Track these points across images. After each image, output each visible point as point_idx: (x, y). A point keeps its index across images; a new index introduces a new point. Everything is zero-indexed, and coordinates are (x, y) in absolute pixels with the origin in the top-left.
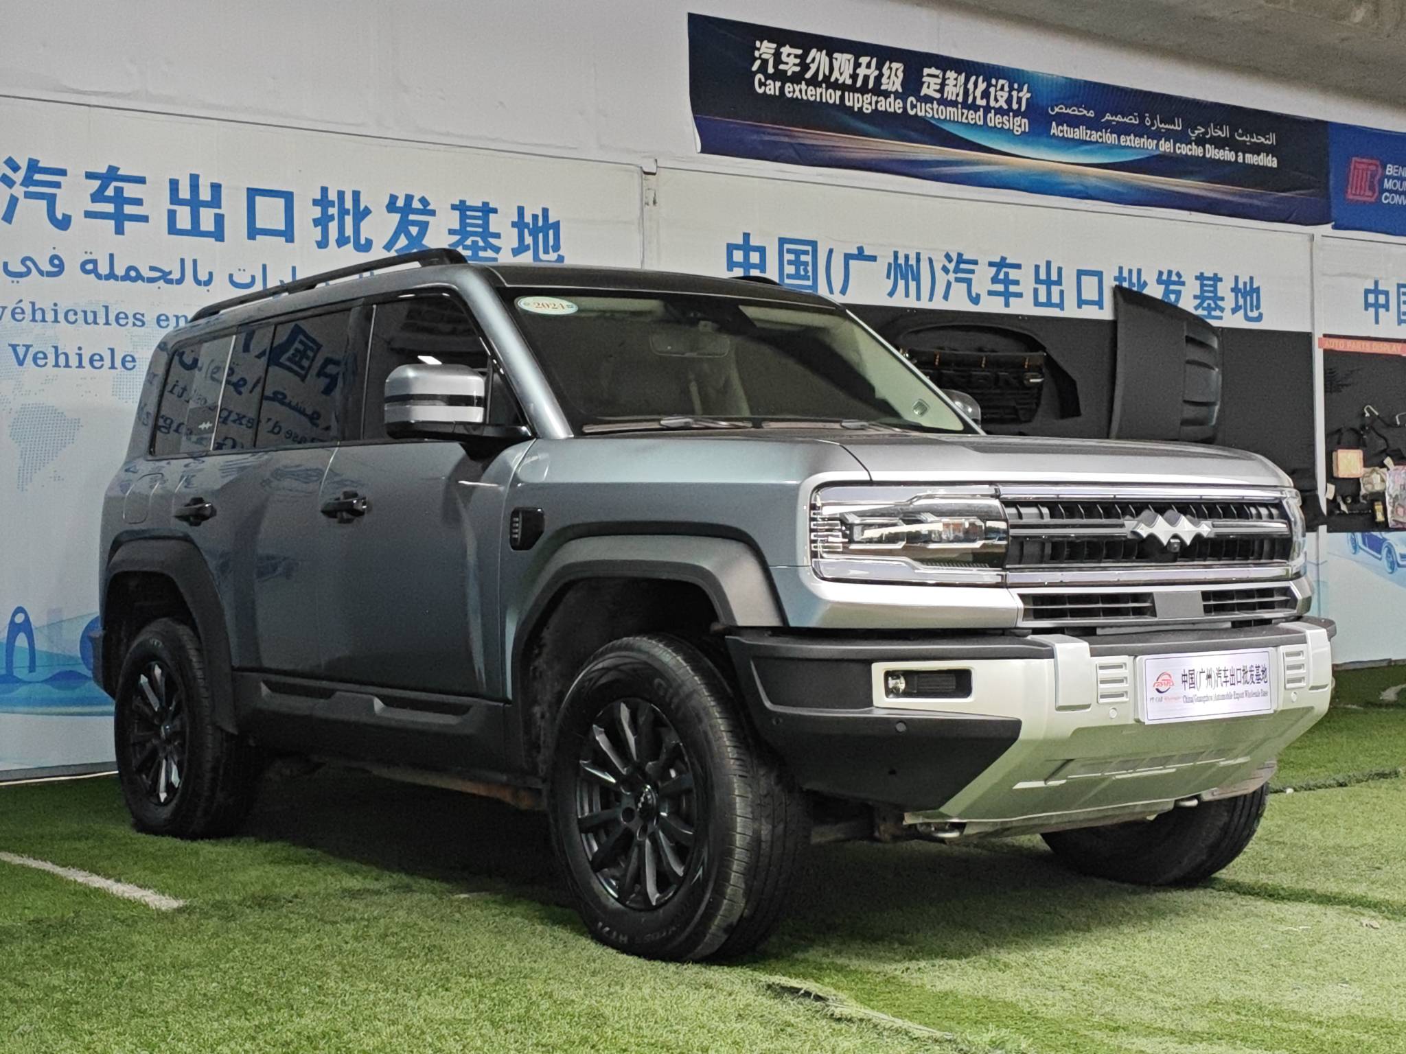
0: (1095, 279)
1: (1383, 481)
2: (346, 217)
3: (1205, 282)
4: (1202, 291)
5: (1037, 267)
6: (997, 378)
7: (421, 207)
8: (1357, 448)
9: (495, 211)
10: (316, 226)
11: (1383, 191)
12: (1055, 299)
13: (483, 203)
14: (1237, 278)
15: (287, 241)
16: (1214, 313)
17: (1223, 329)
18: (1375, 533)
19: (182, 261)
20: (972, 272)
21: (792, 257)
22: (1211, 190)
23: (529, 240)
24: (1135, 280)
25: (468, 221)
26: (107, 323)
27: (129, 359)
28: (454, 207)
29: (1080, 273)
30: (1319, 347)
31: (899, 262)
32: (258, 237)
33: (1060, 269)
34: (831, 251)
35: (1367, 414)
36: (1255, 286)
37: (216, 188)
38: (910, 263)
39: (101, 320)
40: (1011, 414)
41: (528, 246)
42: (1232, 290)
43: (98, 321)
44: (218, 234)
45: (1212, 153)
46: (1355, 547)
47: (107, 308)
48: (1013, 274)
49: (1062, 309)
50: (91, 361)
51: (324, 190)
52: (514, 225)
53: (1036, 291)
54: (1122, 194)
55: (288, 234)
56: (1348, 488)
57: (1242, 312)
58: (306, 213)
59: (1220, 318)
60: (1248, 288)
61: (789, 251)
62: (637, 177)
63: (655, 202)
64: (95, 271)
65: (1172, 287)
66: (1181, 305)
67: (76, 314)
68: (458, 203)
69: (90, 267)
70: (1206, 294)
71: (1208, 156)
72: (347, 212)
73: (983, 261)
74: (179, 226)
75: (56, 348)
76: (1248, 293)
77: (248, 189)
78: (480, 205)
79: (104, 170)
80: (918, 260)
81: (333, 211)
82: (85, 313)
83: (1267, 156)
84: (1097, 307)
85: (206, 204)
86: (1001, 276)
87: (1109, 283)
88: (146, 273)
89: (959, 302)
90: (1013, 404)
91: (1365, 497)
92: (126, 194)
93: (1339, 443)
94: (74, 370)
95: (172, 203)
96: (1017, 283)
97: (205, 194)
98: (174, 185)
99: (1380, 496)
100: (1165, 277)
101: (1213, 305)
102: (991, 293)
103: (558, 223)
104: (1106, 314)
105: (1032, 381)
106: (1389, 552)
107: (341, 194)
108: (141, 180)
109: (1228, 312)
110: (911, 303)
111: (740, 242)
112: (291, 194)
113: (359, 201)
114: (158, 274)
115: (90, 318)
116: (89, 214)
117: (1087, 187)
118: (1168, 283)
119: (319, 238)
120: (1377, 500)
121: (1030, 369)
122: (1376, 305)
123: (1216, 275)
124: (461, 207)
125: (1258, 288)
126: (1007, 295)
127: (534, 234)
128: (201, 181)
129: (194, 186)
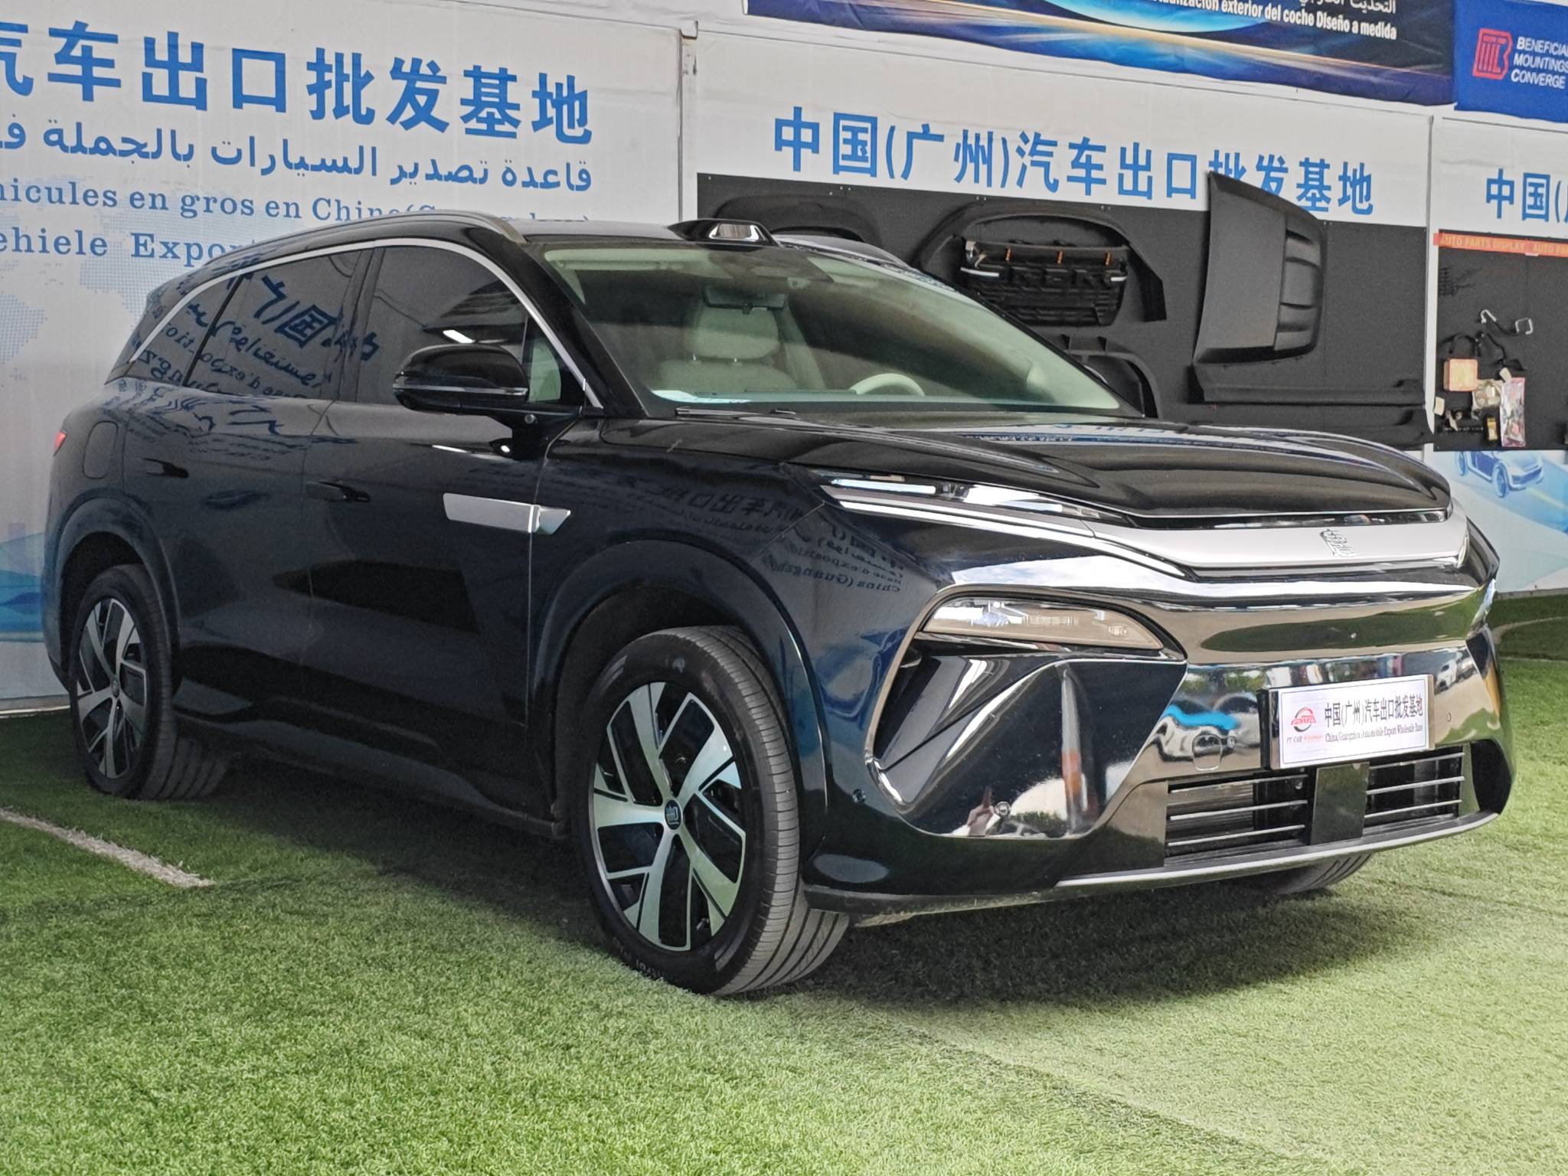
0: (1188, 164)
1: (1498, 394)
2: (345, 84)
3: (1311, 169)
4: (1307, 179)
5: (1123, 150)
6: (1074, 275)
7: (429, 72)
8: (1470, 356)
9: (513, 78)
10: (310, 93)
11: (1512, 67)
12: (1143, 186)
13: (500, 69)
14: (1346, 165)
15: (277, 110)
16: (1318, 204)
17: (1328, 222)
18: (1486, 453)
19: (159, 131)
20: (1050, 154)
21: (848, 135)
22: (1319, 64)
23: (551, 112)
24: (1232, 165)
25: (484, 90)
26: (74, 202)
27: (99, 243)
28: (467, 74)
29: (1172, 157)
30: (1435, 243)
31: (969, 142)
32: (245, 105)
33: (1149, 152)
34: (892, 129)
35: (1484, 320)
36: (1365, 174)
37: (197, 48)
38: (981, 144)
39: (67, 198)
40: (1087, 316)
41: (552, 118)
42: (1340, 178)
43: (64, 199)
44: (200, 102)
45: (1324, 21)
46: (1464, 467)
47: (73, 184)
48: (1097, 158)
49: (1150, 198)
50: (57, 244)
51: (320, 52)
52: (535, 94)
53: (1121, 177)
54: (1222, 67)
55: (279, 102)
56: (1459, 403)
57: (1350, 203)
58: (299, 78)
59: (1325, 210)
60: (1358, 177)
61: (845, 128)
62: (674, 40)
63: (695, 71)
64: (60, 143)
65: (1273, 174)
66: (1283, 195)
67: (38, 191)
68: (472, 69)
69: (54, 137)
70: (1311, 183)
71: (1319, 25)
72: (346, 78)
73: (1063, 142)
74: (155, 92)
75: (17, 229)
76: (1358, 182)
77: (234, 50)
78: (497, 71)
79: (69, 26)
80: (990, 140)
81: (330, 76)
82: (49, 189)
83: (1386, 25)
84: (1189, 196)
85: (186, 67)
86: (1083, 160)
87: (1203, 168)
88: (119, 146)
89: (1034, 189)
90: (1092, 305)
91: (1476, 413)
92: (96, 55)
93: (1451, 352)
94: (37, 255)
95: (148, 64)
96: (1100, 167)
97: (185, 56)
98: (150, 44)
99: (1493, 412)
100: (1265, 163)
101: (1318, 196)
102: (1070, 179)
103: (585, 92)
104: (1199, 204)
105: (1114, 279)
106: (1501, 473)
107: (339, 57)
108: (112, 39)
109: (1334, 202)
110: (981, 189)
111: (791, 117)
112: (283, 56)
113: (359, 64)
114: (131, 147)
115: (54, 196)
116: (53, 77)
117: (1181, 59)
118: (1269, 169)
119: (314, 108)
120: (1491, 416)
121: (1112, 266)
122: (1500, 198)
123: (1322, 161)
124: (476, 74)
125: (1369, 177)
126: (1088, 181)
127: (557, 105)
128: (180, 41)
129: (173, 46)
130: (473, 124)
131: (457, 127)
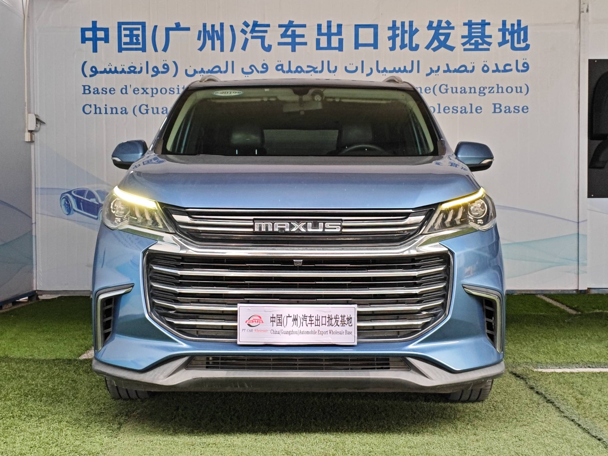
2: (405, 34)
7: (446, 25)
9: (489, 24)
10: (389, 40)
13: (482, 20)
15: (374, 48)
19: (323, 62)
23: (508, 37)
25: (473, 30)
28: (465, 24)
32: (360, 48)
37: (339, 26)
41: (508, 40)
44: (340, 48)
51: (394, 22)
52: (500, 30)
58: (384, 34)
68: (467, 22)
72: (406, 32)
74: (321, 46)
77: (356, 25)
78: (480, 21)
79: (286, 23)
81: (398, 32)
85: (335, 34)
92: (297, 33)
95: (318, 35)
97: (334, 30)
98: (319, 26)
103: (527, 26)
107: (403, 24)
108: (304, 26)
112: (377, 25)
113: (412, 26)
114: (311, 69)
124: (469, 24)
127: (512, 34)
128: (332, 24)
129: (329, 27)
130: (468, 46)
131: (459, 48)
